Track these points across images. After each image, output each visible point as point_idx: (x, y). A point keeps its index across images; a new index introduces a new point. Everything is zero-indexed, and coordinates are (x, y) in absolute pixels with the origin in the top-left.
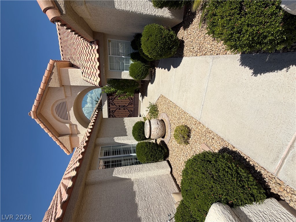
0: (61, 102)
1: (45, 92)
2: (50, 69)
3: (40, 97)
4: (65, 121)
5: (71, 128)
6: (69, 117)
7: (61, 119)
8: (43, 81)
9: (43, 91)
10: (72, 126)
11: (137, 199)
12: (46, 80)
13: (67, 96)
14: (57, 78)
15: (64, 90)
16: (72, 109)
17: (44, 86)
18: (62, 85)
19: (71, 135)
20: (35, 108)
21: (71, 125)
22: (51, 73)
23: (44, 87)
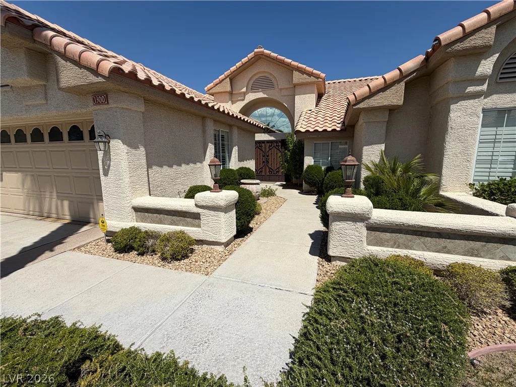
0: (275, 83)
1: (287, 67)
2: (314, 74)
3: (281, 60)
4: (250, 86)
5: (241, 93)
6: (255, 92)
7: (252, 82)
8: (300, 65)
9: (289, 65)
10: (243, 95)
11: (192, 165)
12: (301, 68)
13: (282, 91)
14: (304, 81)
15: (290, 88)
16: (265, 96)
17: (295, 66)
18: (295, 86)
19: (231, 93)
20: (268, 54)
21: (245, 94)
22: (310, 74)
23: (293, 65)
